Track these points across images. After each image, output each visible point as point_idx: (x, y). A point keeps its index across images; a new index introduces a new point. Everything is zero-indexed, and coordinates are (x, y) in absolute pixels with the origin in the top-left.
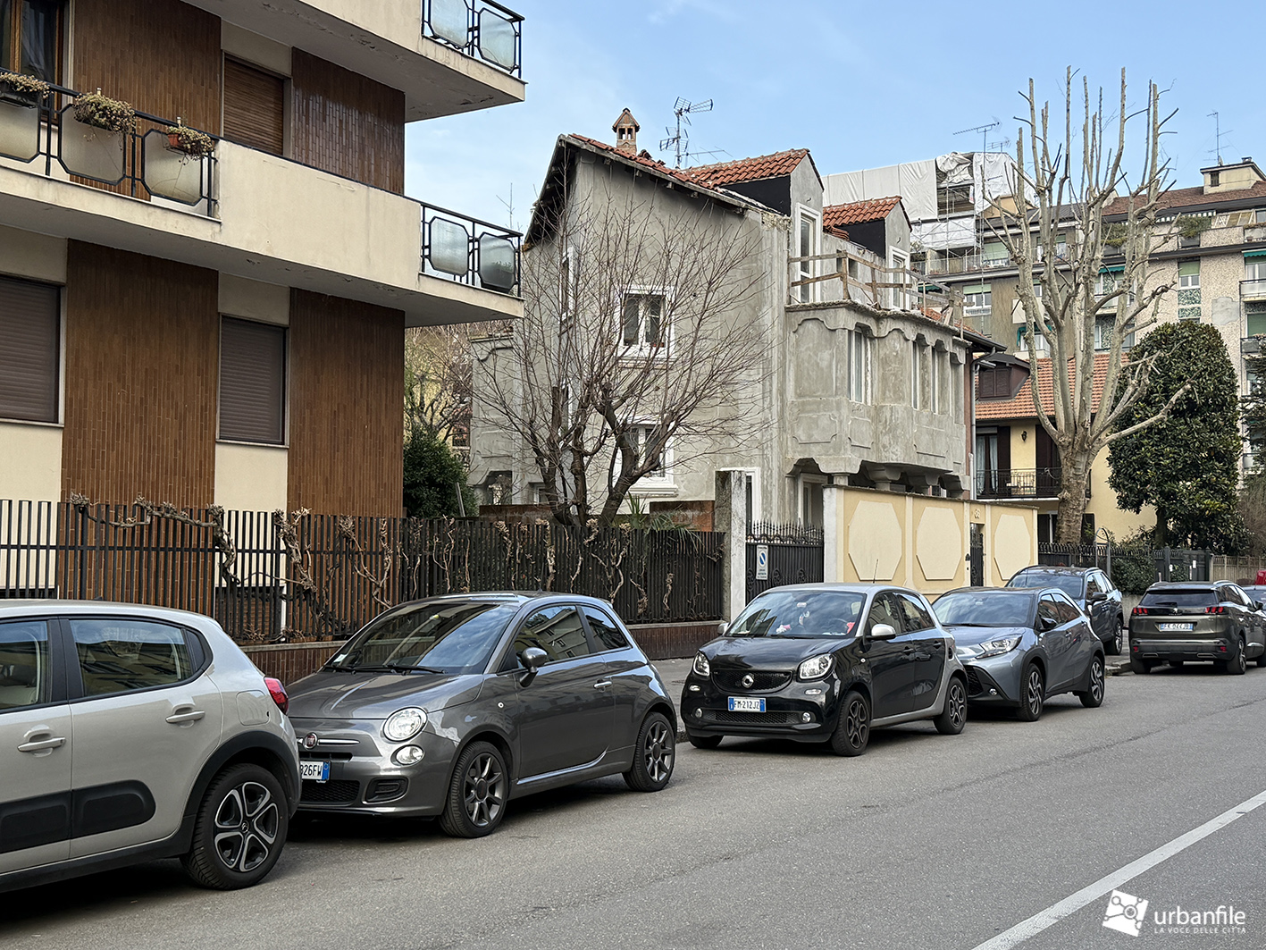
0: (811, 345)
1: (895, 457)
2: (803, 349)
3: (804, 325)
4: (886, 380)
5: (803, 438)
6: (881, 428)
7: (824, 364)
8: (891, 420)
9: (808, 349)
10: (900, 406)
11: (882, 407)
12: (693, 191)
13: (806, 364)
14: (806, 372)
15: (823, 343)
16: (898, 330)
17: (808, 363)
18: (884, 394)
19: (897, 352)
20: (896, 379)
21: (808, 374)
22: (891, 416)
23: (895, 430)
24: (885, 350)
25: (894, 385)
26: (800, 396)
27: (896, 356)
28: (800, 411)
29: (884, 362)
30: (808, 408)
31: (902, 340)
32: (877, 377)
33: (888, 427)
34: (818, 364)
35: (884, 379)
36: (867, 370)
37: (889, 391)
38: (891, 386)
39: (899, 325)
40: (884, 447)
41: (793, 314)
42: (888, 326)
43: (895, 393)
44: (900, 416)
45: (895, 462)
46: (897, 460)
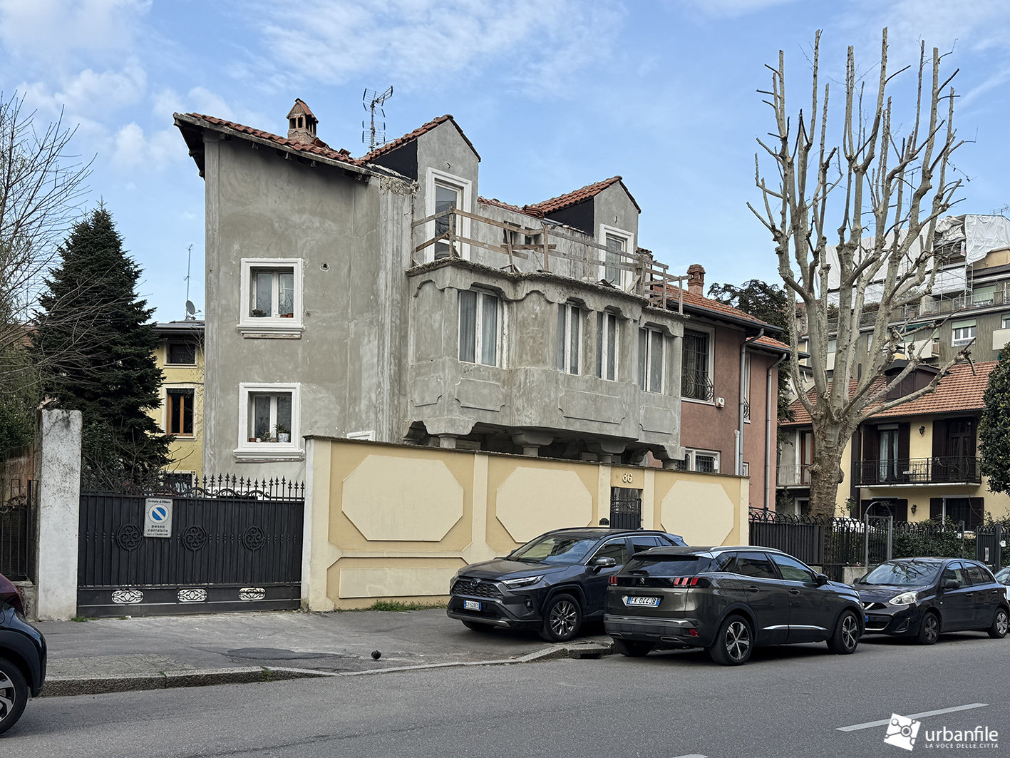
0: (427, 308)
1: (528, 420)
2: (421, 313)
3: (423, 288)
4: (523, 343)
5: (418, 401)
6: (515, 391)
7: (436, 326)
8: (525, 383)
9: (426, 312)
10: (536, 370)
11: (517, 370)
12: (312, 161)
13: (424, 327)
14: (423, 335)
15: (436, 304)
16: (538, 292)
17: (425, 326)
18: (521, 357)
19: (536, 315)
20: (534, 341)
21: (425, 336)
22: (526, 379)
23: (530, 392)
24: (523, 313)
25: (532, 348)
26: (419, 360)
27: (535, 319)
28: (418, 375)
29: (522, 325)
30: (423, 371)
31: (543, 303)
32: (514, 341)
33: (522, 390)
34: (432, 326)
35: (522, 343)
36: (503, 334)
37: (527, 354)
38: (528, 349)
39: (539, 287)
40: (518, 410)
41: (415, 277)
42: (526, 288)
43: (532, 356)
44: (535, 379)
45: (529, 425)
46: (531, 423)
